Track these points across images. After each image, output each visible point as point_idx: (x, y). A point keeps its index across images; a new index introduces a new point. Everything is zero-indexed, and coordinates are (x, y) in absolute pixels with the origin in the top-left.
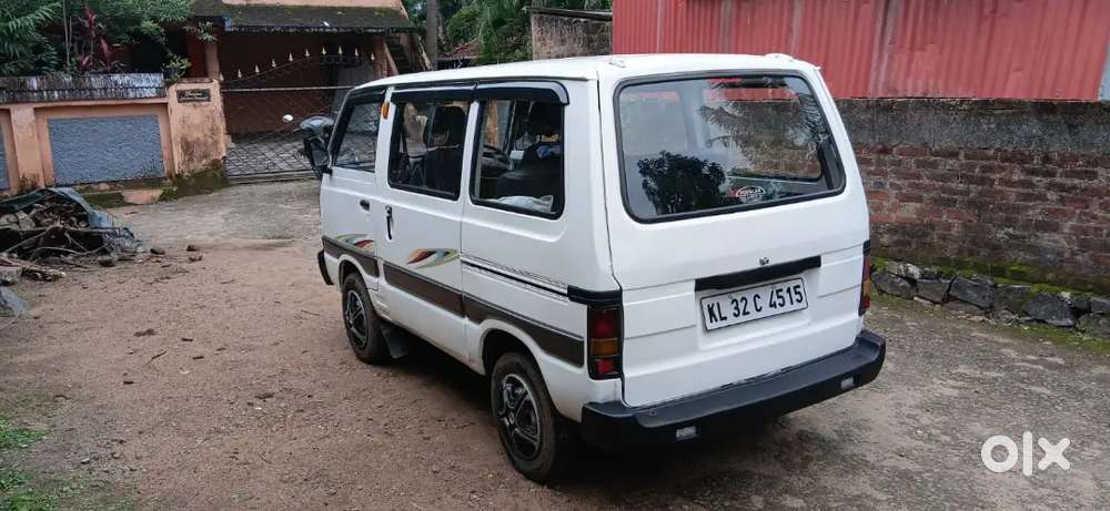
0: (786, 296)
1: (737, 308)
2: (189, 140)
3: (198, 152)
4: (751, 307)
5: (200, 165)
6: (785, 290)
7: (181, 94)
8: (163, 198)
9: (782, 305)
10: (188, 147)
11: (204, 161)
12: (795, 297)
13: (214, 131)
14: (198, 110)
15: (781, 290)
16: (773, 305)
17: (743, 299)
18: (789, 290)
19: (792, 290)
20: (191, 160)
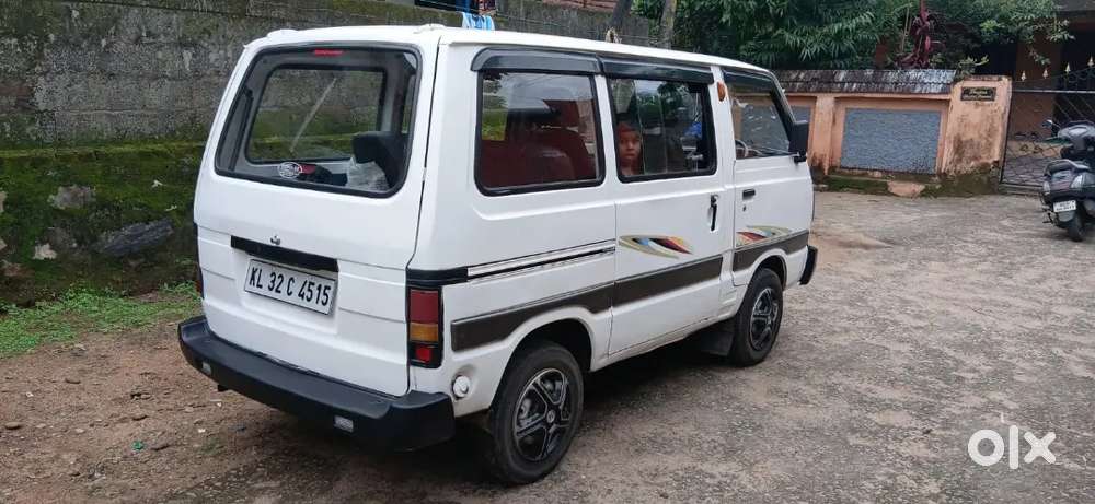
0: (316, 292)
1: (273, 282)
2: (964, 139)
3: (969, 153)
4: (283, 288)
5: (968, 166)
6: (317, 285)
7: (966, 92)
8: (924, 194)
9: (309, 300)
10: (959, 147)
11: (973, 163)
12: (322, 298)
13: (991, 133)
14: (980, 109)
15: (313, 284)
16: (301, 295)
17: (281, 276)
18: (319, 288)
19: (323, 288)
20: (960, 160)
